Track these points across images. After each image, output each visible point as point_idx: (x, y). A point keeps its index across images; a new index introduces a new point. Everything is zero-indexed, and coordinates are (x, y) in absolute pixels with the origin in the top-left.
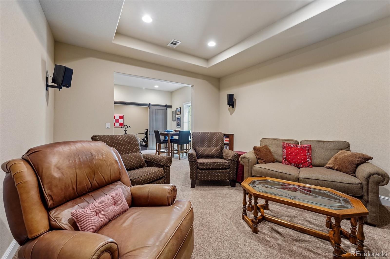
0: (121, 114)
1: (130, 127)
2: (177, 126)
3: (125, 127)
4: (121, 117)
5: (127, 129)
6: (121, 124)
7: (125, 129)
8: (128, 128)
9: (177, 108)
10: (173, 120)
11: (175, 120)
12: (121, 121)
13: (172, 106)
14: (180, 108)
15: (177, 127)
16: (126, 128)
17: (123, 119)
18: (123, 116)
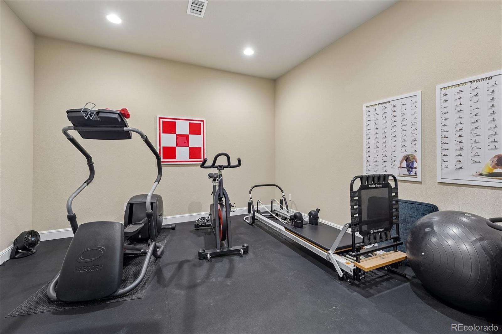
0: (196, 118)
1: (239, 161)
3: (216, 164)
4: (195, 128)
5: (224, 172)
6: (195, 153)
7: (215, 171)
8: (229, 166)
12: (195, 141)
16: (221, 167)
17: (201, 134)
18: (201, 124)
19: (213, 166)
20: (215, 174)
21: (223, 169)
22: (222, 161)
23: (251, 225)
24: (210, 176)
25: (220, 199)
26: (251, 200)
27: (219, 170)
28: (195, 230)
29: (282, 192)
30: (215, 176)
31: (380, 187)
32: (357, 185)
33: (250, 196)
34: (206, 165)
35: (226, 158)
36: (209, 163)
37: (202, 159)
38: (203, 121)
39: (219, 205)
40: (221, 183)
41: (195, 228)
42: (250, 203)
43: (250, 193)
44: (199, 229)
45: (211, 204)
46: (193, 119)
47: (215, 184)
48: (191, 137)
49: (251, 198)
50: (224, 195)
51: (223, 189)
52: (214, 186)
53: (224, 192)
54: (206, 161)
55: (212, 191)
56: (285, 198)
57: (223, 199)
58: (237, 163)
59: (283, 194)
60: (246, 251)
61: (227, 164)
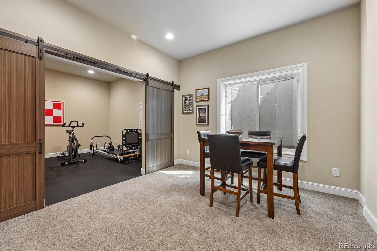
0: (58, 100)
1: (83, 124)
2: (198, 123)
3: (71, 125)
4: (58, 106)
7: (70, 129)
8: (78, 126)
9: (196, 90)
10: (184, 112)
11: (191, 111)
12: (57, 113)
13: (179, 86)
14: (209, 88)
15: (197, 125)
16: (73, 127)
17: (61, 109)
18: (61, 104)
19: (69, 126)
20: (70, 130)
21: (75, 128)
22: (74, 124)
23: (92, 155)
24: (68, 131)
25: (73, 141)
26: (92, 143)
27: (73, 128)
28: (58, 159)
29: (110, 139)
30: (71, 131)
31: (134, 133)
32: (125, 132)
33: (92, 141)
34: (65, 126)
35: (76, 123)
36: (67, 125)
37: (62, 123)
38: (63, 102)
39: (72, 143)
40: (73, 134)
41: (58, 158)
42: (92, 145)
43: (92, 140)
44: (60, 159)
45: (68, 145)
46: (56, 101)
47: (70, 135)
48: (55, 111)
49: (92, 142)
50: (75, 139)
51: (75, 136)
52: (70, 136)
53: (75, 138)
54: (66, 124)
55: (69, 139)
56: (111, 142)
57: (75, 141)
58: (82, 125)
59: (111, 140)
60: (86, 161)
61: (77, 126)
